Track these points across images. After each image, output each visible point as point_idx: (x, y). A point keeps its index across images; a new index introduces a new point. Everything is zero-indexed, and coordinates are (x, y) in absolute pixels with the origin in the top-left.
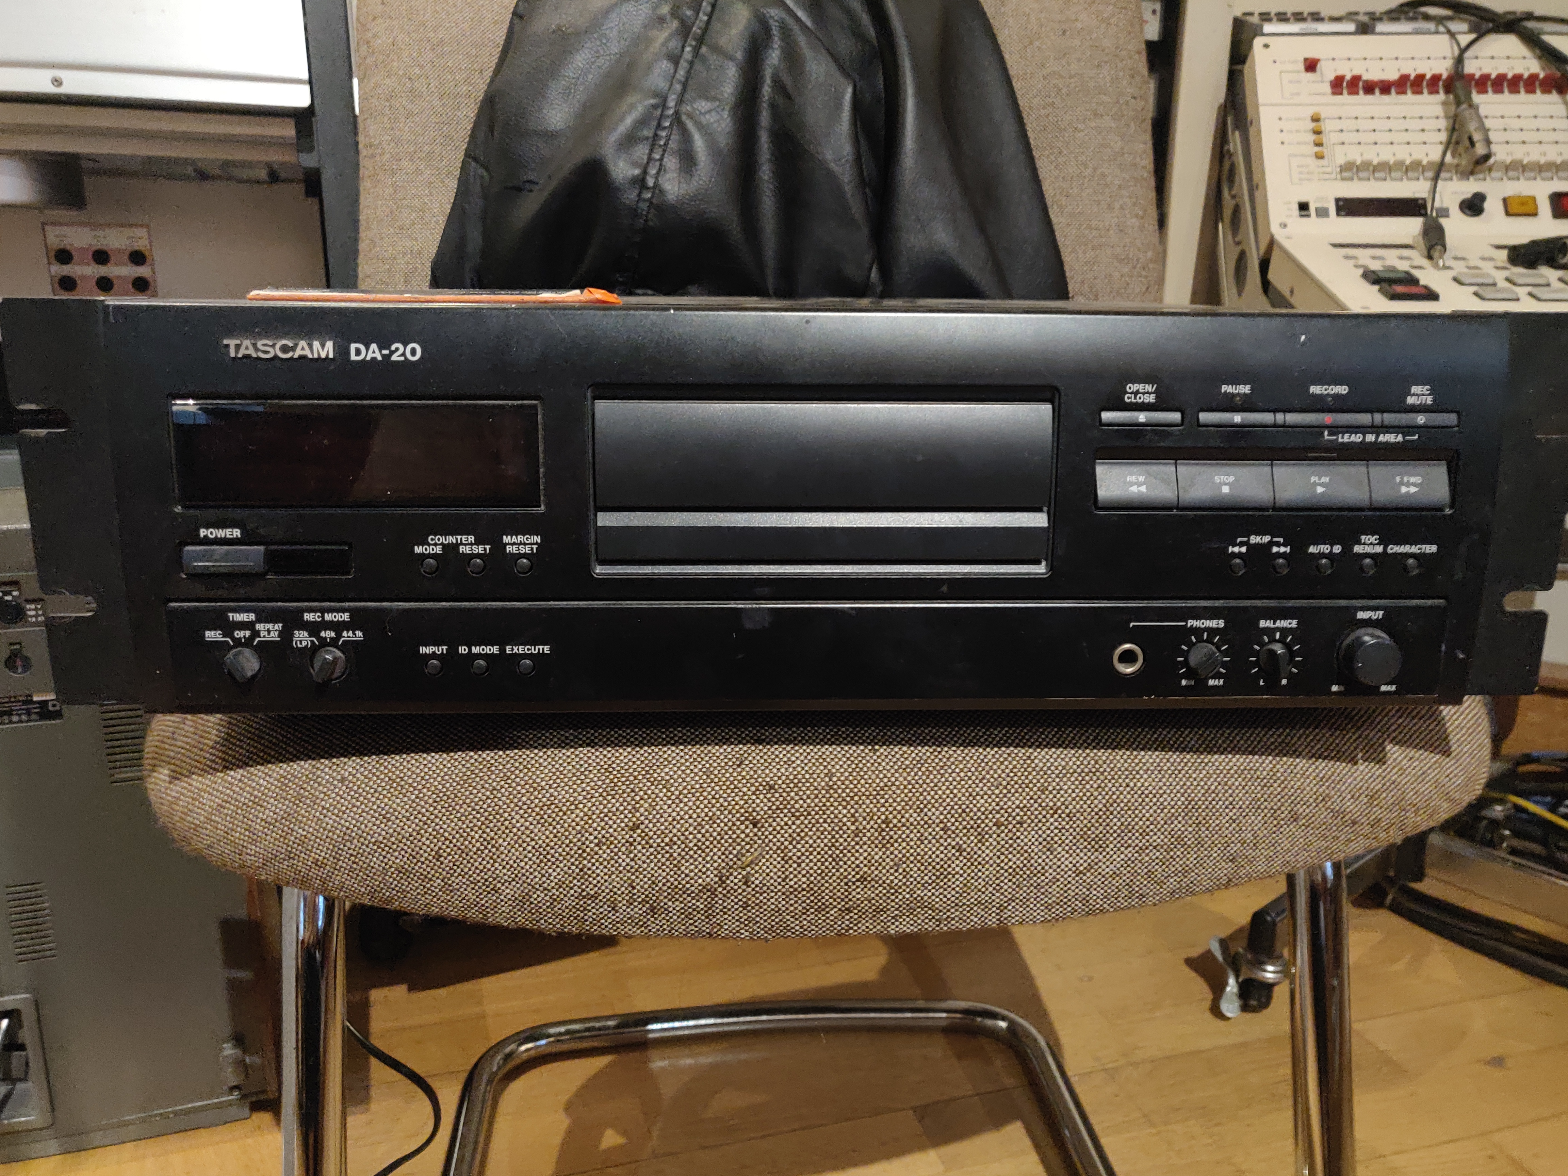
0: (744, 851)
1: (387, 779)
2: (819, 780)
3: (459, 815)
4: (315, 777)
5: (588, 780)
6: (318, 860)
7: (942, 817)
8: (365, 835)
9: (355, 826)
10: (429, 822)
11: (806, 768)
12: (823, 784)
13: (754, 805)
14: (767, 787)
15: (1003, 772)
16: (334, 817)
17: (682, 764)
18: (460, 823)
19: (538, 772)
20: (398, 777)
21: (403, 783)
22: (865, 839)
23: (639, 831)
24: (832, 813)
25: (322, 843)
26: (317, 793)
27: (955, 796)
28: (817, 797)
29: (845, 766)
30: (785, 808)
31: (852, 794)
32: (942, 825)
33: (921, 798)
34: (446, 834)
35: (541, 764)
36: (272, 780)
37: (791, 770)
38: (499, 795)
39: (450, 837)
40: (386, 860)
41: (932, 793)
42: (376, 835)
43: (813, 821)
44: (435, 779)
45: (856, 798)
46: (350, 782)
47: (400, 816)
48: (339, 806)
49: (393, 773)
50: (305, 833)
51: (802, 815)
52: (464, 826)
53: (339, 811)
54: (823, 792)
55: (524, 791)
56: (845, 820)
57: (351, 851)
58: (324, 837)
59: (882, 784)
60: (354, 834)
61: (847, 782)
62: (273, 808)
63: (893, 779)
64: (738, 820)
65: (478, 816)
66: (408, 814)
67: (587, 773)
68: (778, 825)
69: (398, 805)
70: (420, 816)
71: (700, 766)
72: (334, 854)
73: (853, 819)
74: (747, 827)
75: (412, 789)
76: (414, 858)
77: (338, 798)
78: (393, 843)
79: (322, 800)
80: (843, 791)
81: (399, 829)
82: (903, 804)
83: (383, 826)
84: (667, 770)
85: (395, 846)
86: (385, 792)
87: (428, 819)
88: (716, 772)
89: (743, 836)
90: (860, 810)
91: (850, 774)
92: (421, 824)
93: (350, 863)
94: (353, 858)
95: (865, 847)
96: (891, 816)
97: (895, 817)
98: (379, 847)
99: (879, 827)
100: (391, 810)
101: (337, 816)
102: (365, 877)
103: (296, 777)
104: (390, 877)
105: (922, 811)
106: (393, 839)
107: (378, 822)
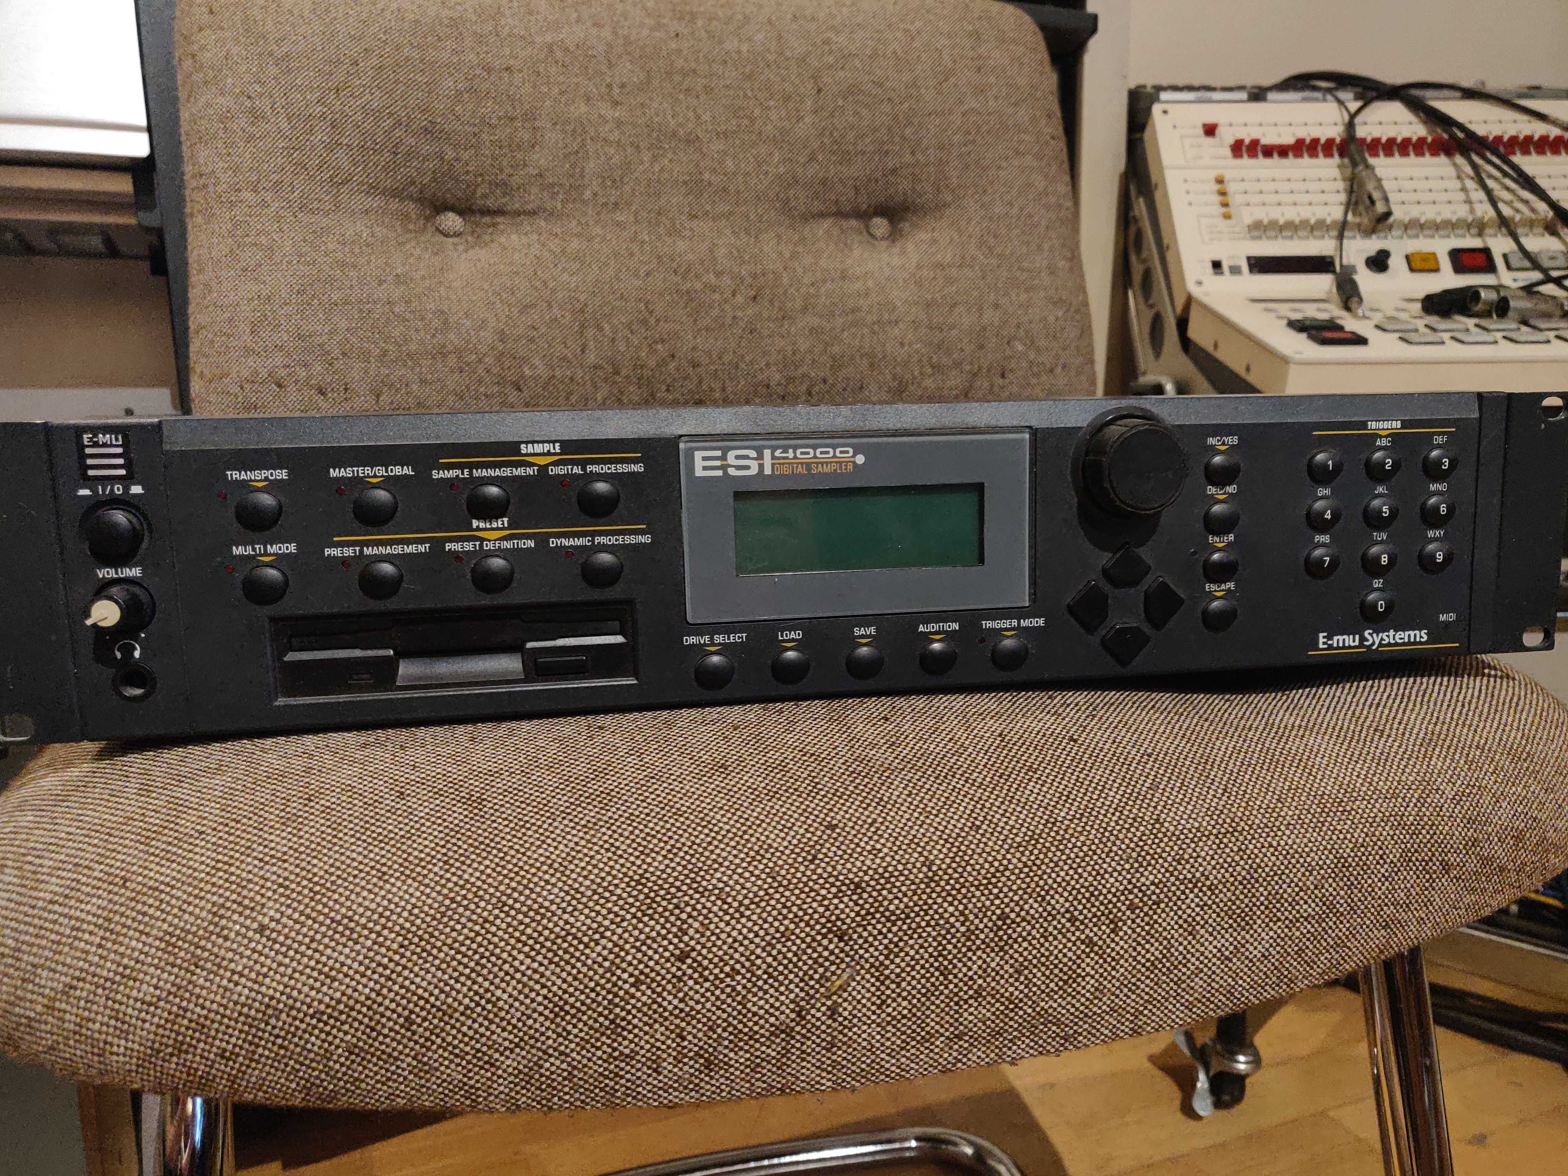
0: (828, 974)
1: (328, 922)
2: (915, 871)
3: (437, 962)
4: (218, 930)
5: (615, 898)
6: (225, 1050)
7: (1067, 905)
8: (298, 1005)
9: (282, 993)
10: (394, 976)
11: (897, 857)
12: (921, 876)
13: (837, 912)
14: (852, 887)
15: (1131, 840)
16: (250, 984)
17: (738, 866)
18: (439, 974)
19: (545, 893)
20: (344, 916)
21: (352, 925)
22: (978, 942)
23: (689, 961)
24: (936, 912)
25: (232, 1023)
26: (223, 952)
27: (1081, 876)
28: (915, 893)
29: (945, 850)
30: (877, 911)
31: (958, 886)
32: (1068, 915)
33: (1041, 883)
34: (420, 991)
35: (547, 882)
36: (150, 940)
37: (878, 861)
38: (494, 929)
39: (426, 995)
40: (330, 1038)
41: (1054, 875)
42: (316, 1003)
43: (914, 925)
44: (399, 915)
45: (964, 891)
46: (273, 931)
47: (351, 972)
48: (258, 967)
49: (337, 912)
50: (205, 1012)
51: (900, 919)
52: (446, 977)
53: (258, 974)
54: (923, 886)
55: (527, 920)
56: (952, 920)
57: (276, 1031)
58: (236, 1015)
59: (992, 870)
60: (281, 1006)
61: (950, 871)
62: (155, 981)
63: (1005, 862)
64: (819, 933)
65: (465, 960)
66: (362, 969)
67: (611, 888)
68: (870, 934)
69: (347, 957)
70: (380, 969)
71: (761, 867)
72: (250, 1038)
73: (962, 919)
74: (831, 942)
75: (366, 932)
76: (373, 1029)
77: (256, 956)
78: (341, 1012)
79: (231, 961)
80: (948, 883)
81: (349, 991)
82: (1020, 892)
83: (325, 989)
84: (718, 875)
85: (344, 1017)
86: (326, 940)
87: (393, 972)
88: (783, 872)
89: (826, 954)
90: (970, 906)
91: (953, 860)
92: (383, 980)
93: (275, 1048)
94: (279, 1041)
95: (979, 953)
96: (1007, 910)
97: (1012, 911)
98: (319, 1021)
99: (995, 924)
100: (338, 965)
101: (255, 982)
102: (297, 1066)
103: (188, 932)
104: (335, 1062)
105: (1043, 899)
106: (341, 1007)
107: (318, 985)
